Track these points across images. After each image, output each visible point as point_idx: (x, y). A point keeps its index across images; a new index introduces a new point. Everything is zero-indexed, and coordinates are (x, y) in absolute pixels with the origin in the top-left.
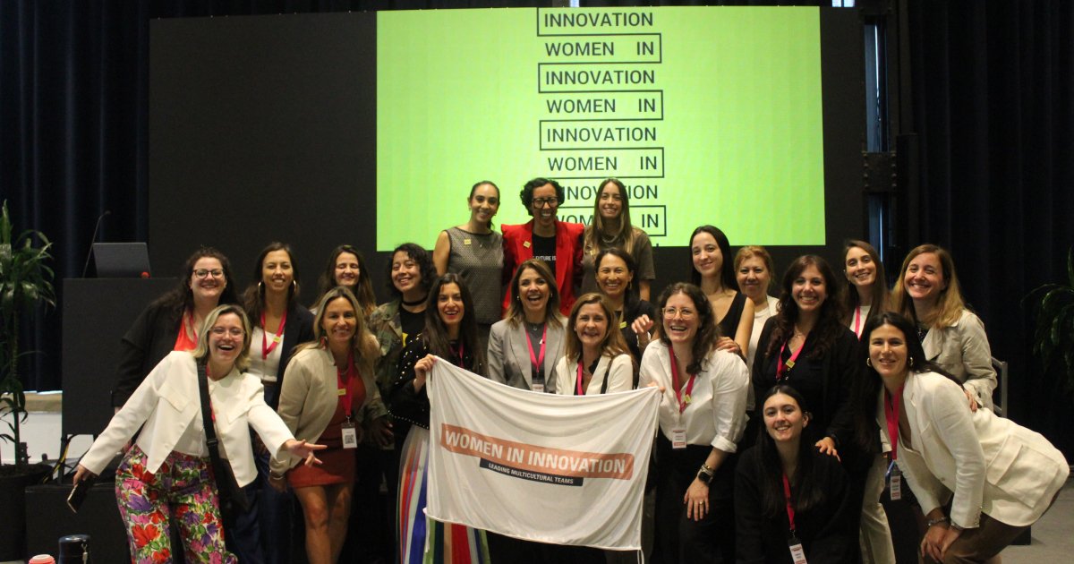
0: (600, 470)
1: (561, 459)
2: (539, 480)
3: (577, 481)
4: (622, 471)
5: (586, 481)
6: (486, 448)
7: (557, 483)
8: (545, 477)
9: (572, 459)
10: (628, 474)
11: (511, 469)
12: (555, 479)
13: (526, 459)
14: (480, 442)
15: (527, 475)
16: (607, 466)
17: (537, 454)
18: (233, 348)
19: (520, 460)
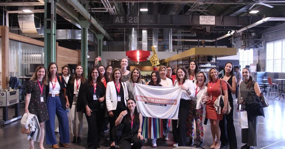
0: (170, 103)
1: (162, 101)
2: (157, 105)
3: (166, 105)
4: (175, 103)
5: (167, 105)
6: (146, 99)
7: (161, 106)
8: (159, 105)
9: (164, 101)
10: (176, 104)
11: (152, 103)
12: (161, 105)
13: (154, 101)
14: (145, 98)
15: (155, 104)
16: (172, 102)
17: (157, 100)
18: (202, 80)
19: (153, 101)
